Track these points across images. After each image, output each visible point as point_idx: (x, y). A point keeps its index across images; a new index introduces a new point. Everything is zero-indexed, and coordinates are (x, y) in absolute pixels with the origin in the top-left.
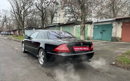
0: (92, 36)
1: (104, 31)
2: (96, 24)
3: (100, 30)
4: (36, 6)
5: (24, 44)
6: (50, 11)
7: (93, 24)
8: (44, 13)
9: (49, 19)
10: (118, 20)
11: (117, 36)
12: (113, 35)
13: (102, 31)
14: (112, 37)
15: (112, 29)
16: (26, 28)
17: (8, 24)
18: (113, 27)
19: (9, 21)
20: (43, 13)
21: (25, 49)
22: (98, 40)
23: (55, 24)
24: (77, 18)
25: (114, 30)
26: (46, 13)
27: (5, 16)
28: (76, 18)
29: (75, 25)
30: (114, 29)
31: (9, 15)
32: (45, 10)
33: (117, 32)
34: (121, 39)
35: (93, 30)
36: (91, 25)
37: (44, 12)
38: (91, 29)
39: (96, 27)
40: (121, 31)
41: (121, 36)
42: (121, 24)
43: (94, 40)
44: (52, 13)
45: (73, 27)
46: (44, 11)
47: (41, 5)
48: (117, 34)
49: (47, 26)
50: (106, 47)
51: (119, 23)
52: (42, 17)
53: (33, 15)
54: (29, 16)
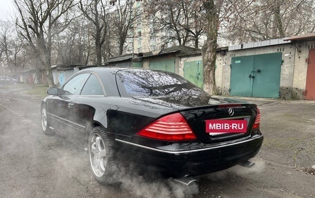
0: (227, 85)
1: (259, 71)
2: (238, 55)
3: (249, 69)
4: (82, 9)
5: (47, 112)
6: (116, 24)
7: (228, 54)
8: (102, 28)
9: (115, 43)
10: (297, 43)
11: (295, 86)
12: (283, 84)
13: (253, 72)
14: (281, 88)
15: (282, 67)
16: (55, 68)
17: (12, 57)
18: (283, 62)
19: (13, 50)
20: (98, 27)
21: (48, 125)
22: (242, 96)
23: (131, 54)
24: (185, 41)
25: (286, 70)
26: (106, 27)
27: (5, 38)
28: (182, 40)
29: (181, 57)
30: (287, 67)
31: (13, 35)
32: (104, 20)
33: (296, 75)
34: (305, 93)
35: (228, 69)
36: (225, 57)
37: (101, 26)
38: (224, 67)
39: (237, 62)
40: (306, 72)
41: (305, 84)
42: (305, 54)
43: (233, 96)
44: (121, 29)
45: (176, 62)
46: (101, 22)
47: (93, 6)
48: (294, 79)
49: (111, 61)
50: (273, 114)
51: (300, 52)
52: (97, 38)
53: (74, 35)
54: (64, 38)
